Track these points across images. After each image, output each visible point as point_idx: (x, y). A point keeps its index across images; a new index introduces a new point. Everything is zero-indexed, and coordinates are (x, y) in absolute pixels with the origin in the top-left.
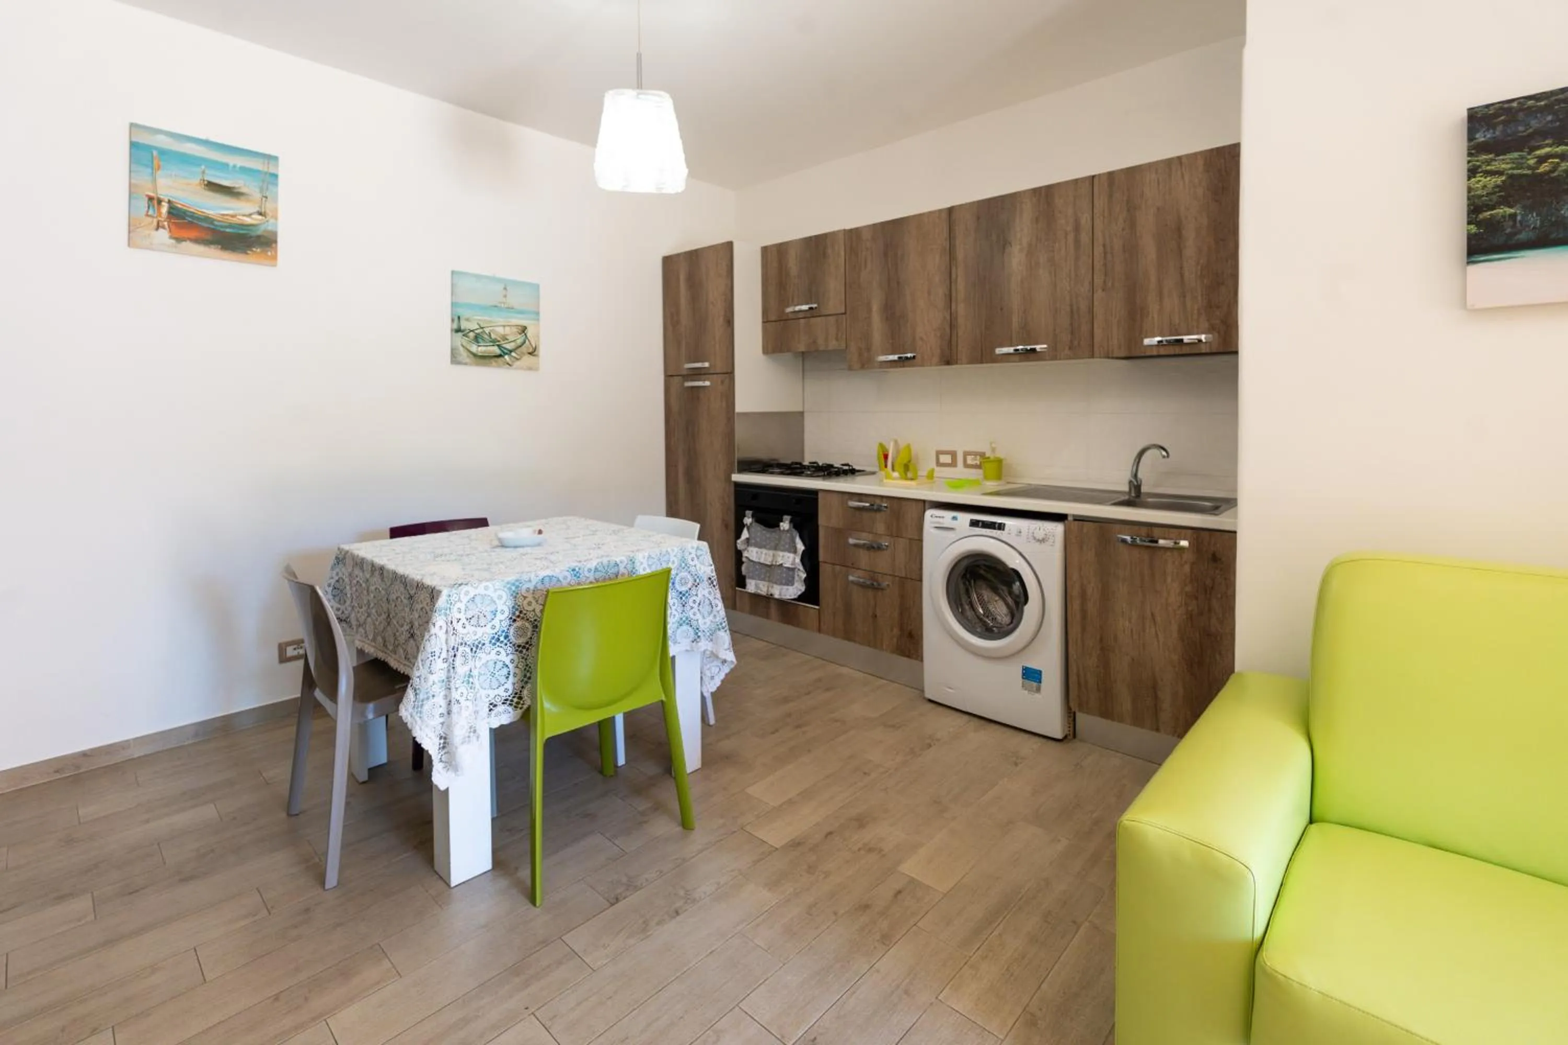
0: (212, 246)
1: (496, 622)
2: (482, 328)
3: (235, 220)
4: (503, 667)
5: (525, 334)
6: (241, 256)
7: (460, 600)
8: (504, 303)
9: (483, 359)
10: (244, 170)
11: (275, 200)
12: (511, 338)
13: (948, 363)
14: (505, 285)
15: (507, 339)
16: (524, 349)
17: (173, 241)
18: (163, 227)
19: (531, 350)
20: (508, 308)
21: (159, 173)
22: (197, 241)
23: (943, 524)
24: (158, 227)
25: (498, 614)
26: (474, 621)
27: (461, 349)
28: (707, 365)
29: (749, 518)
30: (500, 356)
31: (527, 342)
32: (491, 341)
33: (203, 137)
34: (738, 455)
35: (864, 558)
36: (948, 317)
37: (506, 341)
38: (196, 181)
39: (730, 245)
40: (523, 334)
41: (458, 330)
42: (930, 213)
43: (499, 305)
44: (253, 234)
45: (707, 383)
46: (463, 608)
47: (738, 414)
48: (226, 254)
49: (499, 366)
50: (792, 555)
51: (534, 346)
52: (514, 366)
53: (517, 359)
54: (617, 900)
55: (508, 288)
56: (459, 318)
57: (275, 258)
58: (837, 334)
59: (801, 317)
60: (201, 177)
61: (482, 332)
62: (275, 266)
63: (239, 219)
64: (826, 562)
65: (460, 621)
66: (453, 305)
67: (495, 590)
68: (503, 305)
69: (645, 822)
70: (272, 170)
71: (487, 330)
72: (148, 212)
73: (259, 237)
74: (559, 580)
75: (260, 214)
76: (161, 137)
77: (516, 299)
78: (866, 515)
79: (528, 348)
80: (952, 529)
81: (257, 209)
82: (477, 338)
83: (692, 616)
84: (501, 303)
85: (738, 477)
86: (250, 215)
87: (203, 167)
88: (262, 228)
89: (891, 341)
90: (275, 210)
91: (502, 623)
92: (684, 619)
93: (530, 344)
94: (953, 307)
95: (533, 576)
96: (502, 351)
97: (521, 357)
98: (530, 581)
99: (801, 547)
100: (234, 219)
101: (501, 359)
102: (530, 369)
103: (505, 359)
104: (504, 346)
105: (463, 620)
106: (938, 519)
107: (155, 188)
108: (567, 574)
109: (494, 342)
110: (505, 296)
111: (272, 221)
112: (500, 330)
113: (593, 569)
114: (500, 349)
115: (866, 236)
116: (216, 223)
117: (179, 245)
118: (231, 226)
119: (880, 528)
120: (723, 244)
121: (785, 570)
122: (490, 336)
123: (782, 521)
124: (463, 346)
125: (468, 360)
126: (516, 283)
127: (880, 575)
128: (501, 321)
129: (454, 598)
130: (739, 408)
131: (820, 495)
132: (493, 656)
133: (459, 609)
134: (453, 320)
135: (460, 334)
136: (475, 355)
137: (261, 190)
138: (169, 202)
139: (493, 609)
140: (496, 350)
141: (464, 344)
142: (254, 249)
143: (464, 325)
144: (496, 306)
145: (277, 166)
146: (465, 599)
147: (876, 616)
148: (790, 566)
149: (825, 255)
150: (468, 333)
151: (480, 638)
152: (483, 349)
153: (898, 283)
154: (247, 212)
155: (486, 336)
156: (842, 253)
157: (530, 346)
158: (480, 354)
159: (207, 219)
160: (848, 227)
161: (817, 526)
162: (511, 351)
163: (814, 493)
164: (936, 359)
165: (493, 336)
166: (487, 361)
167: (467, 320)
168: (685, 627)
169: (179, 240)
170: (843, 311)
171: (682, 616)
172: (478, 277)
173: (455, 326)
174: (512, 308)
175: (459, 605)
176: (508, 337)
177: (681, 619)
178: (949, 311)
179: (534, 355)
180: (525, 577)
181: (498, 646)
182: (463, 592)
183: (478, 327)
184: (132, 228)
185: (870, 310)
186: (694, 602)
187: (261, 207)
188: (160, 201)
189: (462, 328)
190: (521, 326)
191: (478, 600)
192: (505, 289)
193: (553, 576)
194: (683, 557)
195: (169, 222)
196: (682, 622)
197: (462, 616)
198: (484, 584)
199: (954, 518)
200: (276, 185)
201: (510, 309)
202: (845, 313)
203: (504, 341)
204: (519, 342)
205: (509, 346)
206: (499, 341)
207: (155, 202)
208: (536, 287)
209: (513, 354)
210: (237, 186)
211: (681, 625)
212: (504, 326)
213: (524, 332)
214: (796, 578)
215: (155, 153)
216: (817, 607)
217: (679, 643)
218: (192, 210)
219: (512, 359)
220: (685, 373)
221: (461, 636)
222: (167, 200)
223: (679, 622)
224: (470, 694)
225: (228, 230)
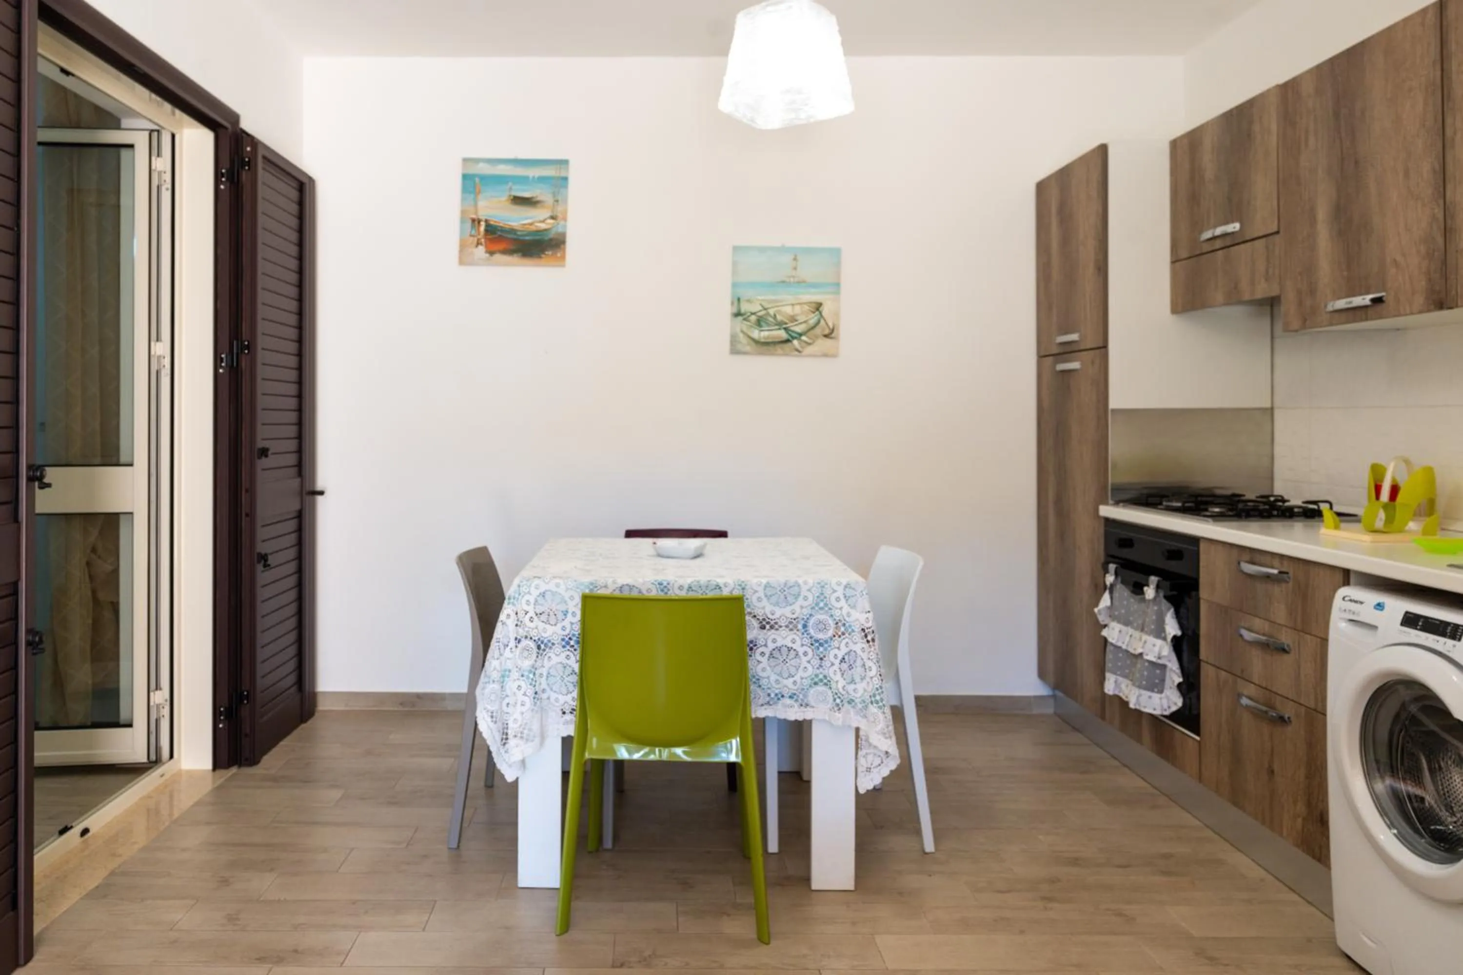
0: (515, 255)
1: (566, 623)
2: (765, 309)
3: (533, 228)
4: (572, 674)
5: (821, 313)
6: (535, 261)
7: (529, 593)
8: (794, 277)
9: (766, 346)
10: (542, 179)
11: (565, 201)
12: (801, 319)
13: (1441, 305)
14: (796, 256)
15: (796, 321)
16: (818, 331)
17: (487, 255)
18: (481, 244)
19: (827, 332)
20: (799, 282)
21: (480, 197)
22: (505, 252)
23: (1358, 614)
24: (478, 244)
25: (569, 615)
26: (544, 617)
27: (741, 335)
28: (1074, 337)
29: (1111, 575)
30: (787, 341)
31: (822, 322)
32: (776, 325)
33: (511, 156)
34: (1112, 479)
35: (1257, 663)
36: (1440, 216)
37: (796, 323)
38: (504, 198)
39: (1103, 150)
40: (817, 313)
41: (738, 314)
42: (1406, 21)
43: (788, 280)
44: (546, 238)
45: (1075, 365)
46: (532, 601)
47: (1113, 410)
48: (526, 261)
49: (786, 355)
50: (1159, 642)
51: (831, 327)
52: (803, 353)
53: (809, 344)
54: (622, 965)
55: (798, 258)
56: (739, 300)
57: (563, 257)
58: (1267, 272)
59: (1217, 247)
60: (507, 193)
61: (764, 315)
62: (564, 266)
63: (536, 226)
64: (1207, 663)
65: (528, 614)
66: (735, 285)
67: (567, 589)
68: (792, 280)
69: (729, 915)
70: (563, 174)
71: (771, 312)
72: (471, 232)
73: (551, 240)
74: (640, 592)
75: (552, 218)
76: (481, 165)
77: (809, 270)
78: (1260, 587)
79: (823, 330)
80: (1373, 627)
81: (548, 214)
82: (759, 323)
83: (832, 675)
84: (790, 277)
85: (1109, 511)
86: (543, 221)
87: (510, 184)
88: (553, 232)
89: (1345, 273)
90: (565, 213)
91: (574, 626)
92: (821, 676)
93: (827, 324)
94: (1449, 194)
95: (610, 581)
96: (790, 335)
97: (814, 342)
98: (606, 587)
99: (1172, 628)
100: (531, 227)
101: (789, 344)
102: (825, 355)
103: (794, 345)
104: (792, 328)
105: (531, 614)
106: (1353, 606)
107: (476, 213)
108: (651, 586)
109: (780, 324)
110: (795, 268)
111: (562, 223)
112: (788, 310)
113: (686, 587)
114: (787, 333)
115: (1308, 88)
116: (519, 233)
117: (491, 258)
118: (530, 233)
119: (1280, 613)
120: (1093, 151)
121: (1147, 664)
122: (775, 317)
123: (1148, 585)
124: (742, 332)
125: (748, 348)
126: (810, 251)
127: (1278, 698)
128: (790, 299)
129: (524, 589)
130: (1114, 403)
131: (1203, 546)
132: (562, 658)
133: (528, 601)
134: (732, 303)
135: (740, 318)
136: (757, 342)
137: (554, 194)
138: (486, 221)
139: (564, 609)
140: (783, 334)
141: (745, 329)
142: (547, 253)
143: (745, 307)
144: (783, 282)
145: (567, 169)
146: (535, 593)
147: (1272, 772)
148: (1154, 660)
149: (1249, 135)
150: (749, 316)
151: (550, 636)
152: (766, 334)
153: (1356, 162)
154: (542, 219)
155: (771, 319)
156: (1274, 127)
157: (826, 327)
158: (763, 340)
159: (513, 231)
160: (1282, 80)
161: (1198, 600)
162: (801, 335)
163: (1195, 541)
164: (1419, 300)
165: (779, 318)
166: (771, 348)
167: (749, 301)
168: (821, 688)
169: (491, 253)
170: (1275, 229)
171: (818, 671)
172: (762, 250)
173: (735, 310)
174: (804, 282)
175: (527, 597)
176: (798, 318)
177: (817, 676)
178: (1441, 202)
179: (831, 338)
180: (601, 582)
181: (569, 650)
182: (533, 585)
183: (761, 308)
184: (463, 246)
185: (1313, 221)
186: (836, 656)
187: (553, 212)
188: (479, 221)
189: (743, 311)
190: (815, 303)
191: (548, 596)
192: (795, 259)
193: (634, 586)
194: (822, 594)
195: (486, 238)
196: (816, 680)
197: (531, 609)
198: (557, 581)
199: (1379, 606)
200: (566, 187)
201: (801, 283)
202: (1277, 232)
203: (792, 322)
204: (812, 322)
205: (799, 329)
206: (786, 324)
207: (476, 223)
208: (835, 253)
209: (804, 338)
210: (534, 195)
211: (816, 684)
212: (793, 305)
213: (818, 309)
214: (1168, 683)
215: (477, 180)
216: (1198, 738)
217: (813, 707)
218: (501, 225)
219: (804, 344)
220: (1055, 350)
221: (526, 629)
222: (484, 220)
223: (812, 679)
224: (529, 690)
225: (527, 238)
